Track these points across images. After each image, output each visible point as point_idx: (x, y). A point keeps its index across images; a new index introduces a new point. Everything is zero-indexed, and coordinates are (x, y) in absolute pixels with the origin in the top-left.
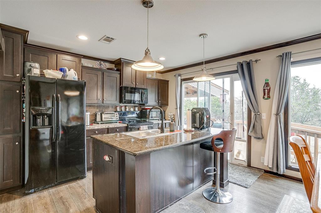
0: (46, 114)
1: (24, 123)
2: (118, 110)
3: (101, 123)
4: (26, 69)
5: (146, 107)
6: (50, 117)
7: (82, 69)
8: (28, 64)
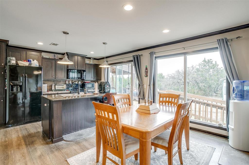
0: (19, 85)
1: (6, 90)
2: (67, 83)
3: (54, 91)
4: (8, 61)
5: (85, 81)
6: (21, 86)
7: (42, 60)
8: (8, 58)
